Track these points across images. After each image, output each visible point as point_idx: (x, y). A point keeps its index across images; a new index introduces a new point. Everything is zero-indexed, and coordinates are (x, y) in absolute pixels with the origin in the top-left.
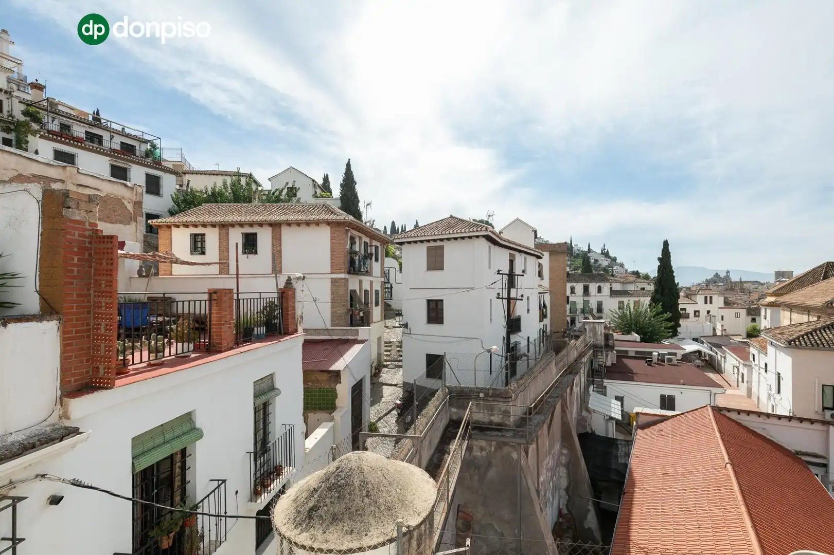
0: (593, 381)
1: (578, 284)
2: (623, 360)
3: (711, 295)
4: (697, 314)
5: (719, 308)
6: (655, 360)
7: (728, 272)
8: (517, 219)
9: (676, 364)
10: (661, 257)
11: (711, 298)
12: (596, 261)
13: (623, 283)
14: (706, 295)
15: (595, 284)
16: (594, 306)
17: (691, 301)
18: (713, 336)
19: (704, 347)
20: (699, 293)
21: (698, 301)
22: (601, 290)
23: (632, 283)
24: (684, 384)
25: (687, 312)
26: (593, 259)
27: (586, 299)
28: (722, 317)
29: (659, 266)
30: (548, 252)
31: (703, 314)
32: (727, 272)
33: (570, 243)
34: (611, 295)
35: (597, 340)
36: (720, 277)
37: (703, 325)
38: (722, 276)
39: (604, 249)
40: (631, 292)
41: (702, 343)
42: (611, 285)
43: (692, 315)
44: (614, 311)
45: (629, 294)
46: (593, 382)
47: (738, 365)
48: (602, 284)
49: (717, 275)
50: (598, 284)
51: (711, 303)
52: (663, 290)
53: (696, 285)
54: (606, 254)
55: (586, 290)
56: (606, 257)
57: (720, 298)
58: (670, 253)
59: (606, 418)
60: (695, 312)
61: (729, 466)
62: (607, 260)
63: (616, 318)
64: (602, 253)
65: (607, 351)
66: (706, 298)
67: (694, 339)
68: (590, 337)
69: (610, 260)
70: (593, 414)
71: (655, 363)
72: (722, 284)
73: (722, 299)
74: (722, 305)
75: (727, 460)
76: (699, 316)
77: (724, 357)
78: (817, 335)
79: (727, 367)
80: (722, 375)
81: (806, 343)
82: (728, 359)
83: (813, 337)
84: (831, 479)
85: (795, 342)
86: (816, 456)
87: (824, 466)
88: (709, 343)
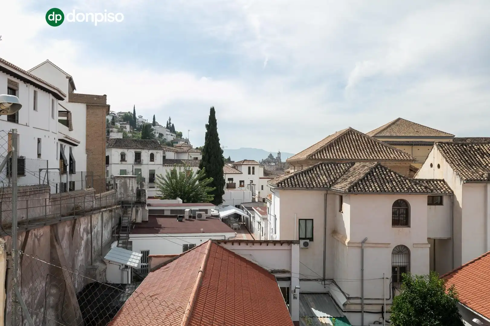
0: (119, 237)
1: (130, 150)
2: (157, 218)
3: (254, 166)
4: (242, 183)
5: (260, 178)
6: (186, 216)
8: (48, 62)
9: (205, 219)
10: (208, 124)
11: (253, 168)
12: (161, 135)
13: (177, 152)
14: (249, 166)
15: (147, 151)
16: (146, 175)
17: (237, 172)
18: (252, 202)
19: (244, 213)
20: (244, 164)
21: (243, 171)
22: (153, 159)
23: (186, 152)
24: (203, 232)
25: (234, 182)
26: (157, 133)
27: (138, 167)
28: (262, 186)
29: (206, 133)
30: (85, 104)
31: (247, 182)
32: (278, 154)
33: (133, 113)
34: (164, 164)
35: (128, 196)
36: (273, 158)
37: (244, 193)
38: (275, 157)
39: (170, 123)
40: (183, 161)
41: (243, 209)
42: (164, 153)
43: (238, 185)
44: (160, 176)
45: (182, 163)
46: (118, 239)
47: (260, 221)
48: (154, 152)
49: (271, 156)
50: (151, 152)
51: (253, 173)
52: (210, 157)
54: (171, 128)
55: (138, 157)
56: (171, 131)
57: (260, 168)
58: (216, 120)
59: (121, 268)
60: (241, 182)
61: (200, 273)
62: (172, 135)
63: (163, 184)
64: (167, 127)
65: (137, 207)
66: (249, 168)
67: (236, 206)
68: (121, 193)
69: (175, 135)
70: (108, 265)
71: (187, 220)
72: (274, 164)
73: (262, 170)
74: (262, 175)
75: (201, 269)
76: (243, 186)
77: (254, 217)
78: (297, 179)
79: (255, 226)
80: (252, 234)
81: (288, 184)
82: (256, 218)
83: (294, 179)
84: (293, 289)
85: (282, 184)
86: (284, 272)
87: (289, 279)
88: (246, 207)
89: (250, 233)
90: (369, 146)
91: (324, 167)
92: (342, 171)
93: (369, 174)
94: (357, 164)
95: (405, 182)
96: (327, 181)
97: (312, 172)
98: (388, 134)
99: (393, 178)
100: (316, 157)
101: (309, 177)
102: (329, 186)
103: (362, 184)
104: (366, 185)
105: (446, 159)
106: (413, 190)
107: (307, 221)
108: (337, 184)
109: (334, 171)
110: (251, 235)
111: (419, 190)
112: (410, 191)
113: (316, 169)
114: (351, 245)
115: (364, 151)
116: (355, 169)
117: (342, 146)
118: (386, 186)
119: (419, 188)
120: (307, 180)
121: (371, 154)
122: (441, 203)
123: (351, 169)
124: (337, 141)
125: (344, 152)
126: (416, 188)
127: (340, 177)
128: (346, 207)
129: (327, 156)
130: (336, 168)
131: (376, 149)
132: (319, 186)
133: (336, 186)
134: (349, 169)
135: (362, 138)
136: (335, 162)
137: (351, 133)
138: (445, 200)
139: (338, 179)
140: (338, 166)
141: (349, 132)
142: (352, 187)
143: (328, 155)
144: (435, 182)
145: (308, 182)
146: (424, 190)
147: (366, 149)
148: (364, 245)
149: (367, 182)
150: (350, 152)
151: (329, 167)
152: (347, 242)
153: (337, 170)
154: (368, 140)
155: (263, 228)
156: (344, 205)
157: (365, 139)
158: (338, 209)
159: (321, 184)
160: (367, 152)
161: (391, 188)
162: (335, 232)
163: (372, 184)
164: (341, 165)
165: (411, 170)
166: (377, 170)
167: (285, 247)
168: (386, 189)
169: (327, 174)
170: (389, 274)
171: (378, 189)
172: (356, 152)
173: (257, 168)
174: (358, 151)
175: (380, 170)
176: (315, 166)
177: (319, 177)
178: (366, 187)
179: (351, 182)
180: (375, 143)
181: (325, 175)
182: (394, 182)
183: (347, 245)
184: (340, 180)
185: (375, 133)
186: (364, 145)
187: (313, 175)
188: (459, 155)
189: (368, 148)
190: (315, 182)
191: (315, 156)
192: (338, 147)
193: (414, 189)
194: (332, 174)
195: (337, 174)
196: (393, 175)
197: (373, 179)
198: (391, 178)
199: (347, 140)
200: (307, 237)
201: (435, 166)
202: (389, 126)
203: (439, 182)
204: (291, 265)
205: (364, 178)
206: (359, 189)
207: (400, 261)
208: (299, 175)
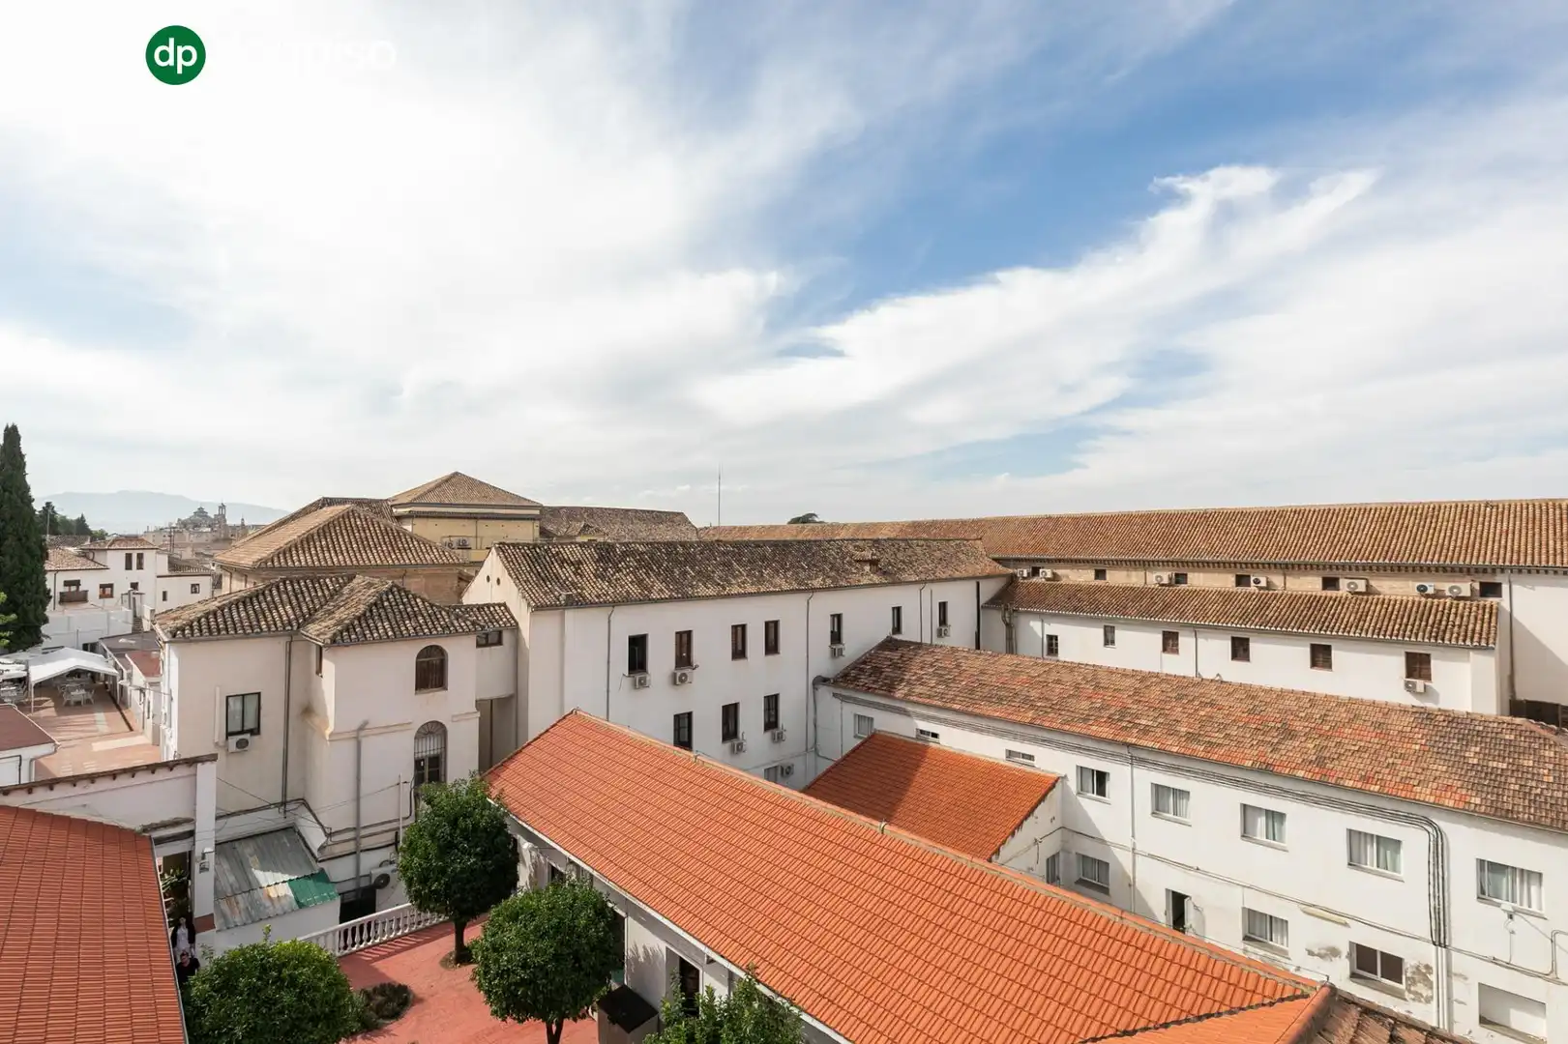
3: (141, 552)
4: (108, 590)
5: (158, 577)
7: (222, 507)
11: (140, 557)
14: (130, 552)
17: (93, 566)
18: (131, 634)
19: (106, 664)
20: (113, 549)
21: (108, 565)
25: (82, 588)
28: (165, 594)
31: (122, 590)
32: (220, 507)
36: (206, 516)
37: (112, 615)
38: (211, 515)
41: (103, 653)
43: (94, 594)
47: (144, 687)
49: (201, 512)
51: (140, 566)
53: (155, 531)
57: (159, 555)
60: (102, 587)
66: (129, 557)
67: (85, 646)
72: (209, 529)
73: (164, 560)
74: (165, 570)
76: (111, 596)
77: (130, 677)
78: (223, 615)
79: (134, 696)
80: (124, 712)
81: (201, 631)
82: (134, 678)
83: (216, 618)
84: (198, 853)
85: (183, 631)
86: (176, 823)
87: (191, 834)
88: (111, 650)
89: (120, 710)
90: (387, 540)
91: (289, 588)
92: (326, 593)
93: (375, 604)
94: (359, 580)
95: (439, 616)
96: (292, 617)
97: (261, 598)
98: (434, 500)
99: (420, 610)
100: (276, 564)
101: (254, 609)
102: (295, 628)
103: (360, 625)
104: (368, 626)
105: (509, 571)
106: (452, 628)
107: (247, 699)
108: (313, 622)
109: (310, 595)
110: (122, 713)
111: (462, 627)
112: (449, 631)
113: (271, 591)
114: (333, 738)
115: (376, 548)
116: (352, 590)
117: (332, 539)
118: (405, 625)
119: (463, 624)
120: (249, 618)
121: (389, 553)
122: (499, 642)
123: (346, 590)
124: (324, 531)
125: (336, 552)
126: (457, 624)
127: (322, 606)
128: (328, 665)
129: (299, 561)
130: (314, 588)
131: (400, 546)
132: (273, 629)
133: (311, 626)
134: (341, 587)
135: (373, 525)
136: (314, 575)
137: (353, 514)
138: (506, 636)
139: (316, 611)
140: (319, 583)
141: (348, 513)
142: (338, 633)
143: (303, 559)
144: (492, 609)
145: (250, 623)
146: (471, 627)
147: (381, 546)
148: (363, 733)
149: (370, 621)
150: (348, 552)
151: (300, 586)
152: (328, 732)
153: (316, 592)
154: (386, 529)
155: (149, 702)
156: (325, 662)
157: (380, 527)
158: (314, 668)
159: (279, 624)
160: (383, 551)
161: (414, 629)
162: (308, 711)
163: (379, 624)
164: (327, 580)
165: (460, 579)
166: (390, 596)
167: (181, 771)
168: (404, 632)
169: (294, 602)
170: (409, 774)
171: (390, 633)
172: (360, 551)
173: (148, 556)
174: (364, 549)
175: (398, 597)
176: (267, 586)
177: (276, 608)
178: (368, 632)
179: (340, 622)
180: (398, 533)
181: (291, 604)
182: (420, 618)
183: (328, 738)
184: (320, 614)
185: (413, 497)
186: (378, 537)
187: (264, 605)
188: (529, 565)
189: (385, 543)
190: (266, 621)
191: (273, 562)
192: (324, 543)
193: (454, 626)
194: (305, 599)
195: (316, 601)
196: (420, 604)
197: (383, 614)
198: (416, 609)
199: (343, 528)
200: (245, 728)
201: (493, 580)
202: (439, 486)
203: (497, 608)
204: (195, 804)
205: (364, 614)
206: (353, 636)
207: (430, 747)
208: (230, 609)
